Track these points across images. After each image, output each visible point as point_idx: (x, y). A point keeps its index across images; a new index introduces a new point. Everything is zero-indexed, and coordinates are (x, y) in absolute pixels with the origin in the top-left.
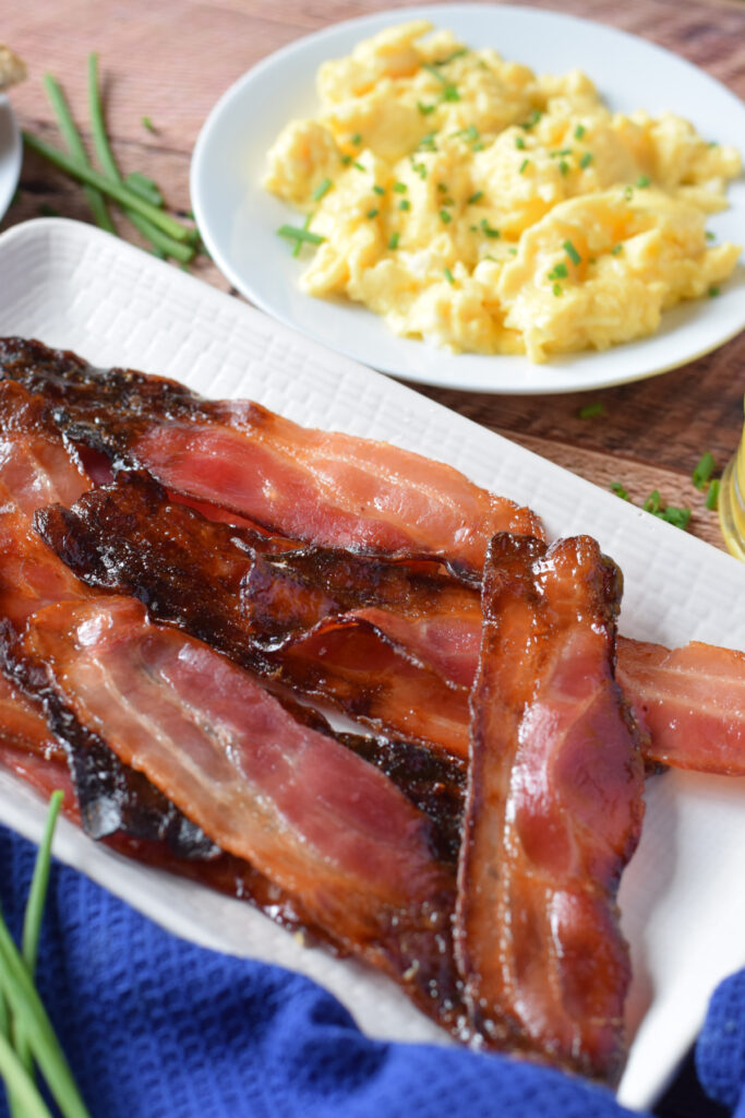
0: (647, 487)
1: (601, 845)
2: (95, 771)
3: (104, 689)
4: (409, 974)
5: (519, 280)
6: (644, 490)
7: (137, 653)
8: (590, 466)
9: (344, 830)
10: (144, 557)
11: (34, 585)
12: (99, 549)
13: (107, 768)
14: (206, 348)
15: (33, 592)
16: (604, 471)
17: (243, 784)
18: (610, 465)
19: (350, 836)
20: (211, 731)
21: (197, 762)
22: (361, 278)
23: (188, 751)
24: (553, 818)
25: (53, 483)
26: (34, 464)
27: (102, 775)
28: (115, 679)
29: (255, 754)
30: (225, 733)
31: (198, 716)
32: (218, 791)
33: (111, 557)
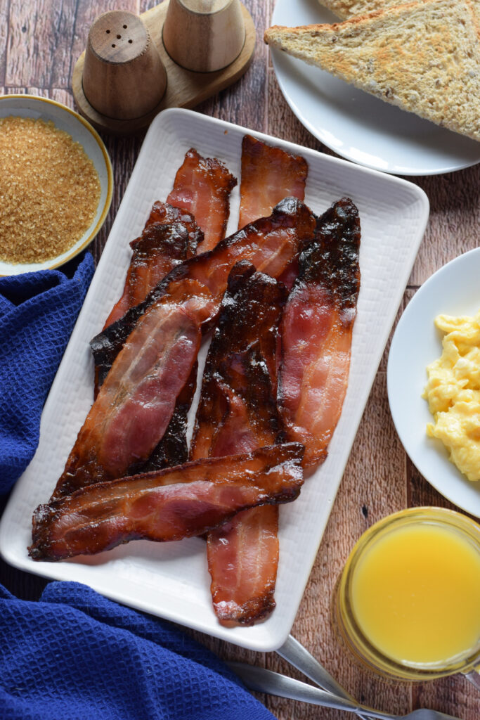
0: (394, 502)
1: (154, 528)
2: (118, 331)
3: (160, 320)
4: (68, 474)
5: (464, 411)
6: (391, 501)
7: (188, 325)
8: (397, 474)
9: (124, 430)
10: (242, 310)
11: (214, 273)
12: (240, 291)
13: (121, 336)
14: (381, 290)
15: (211, 273)
16: (396, 481)
17: (133, 387)
18: (402, 483)
19: (122, 433)
20: (157, 366)
21: (136, 367)
22: (448, 340)
23: (141, 361)
24: (154, 506)
25: (274, 260)
26: (280, 248)
27: (117, 335)
28: (167, 322)
29: (150, 386)
30: (158, 372)
31: (163, 358)
32: (125, 379)
33: (238, 296)
